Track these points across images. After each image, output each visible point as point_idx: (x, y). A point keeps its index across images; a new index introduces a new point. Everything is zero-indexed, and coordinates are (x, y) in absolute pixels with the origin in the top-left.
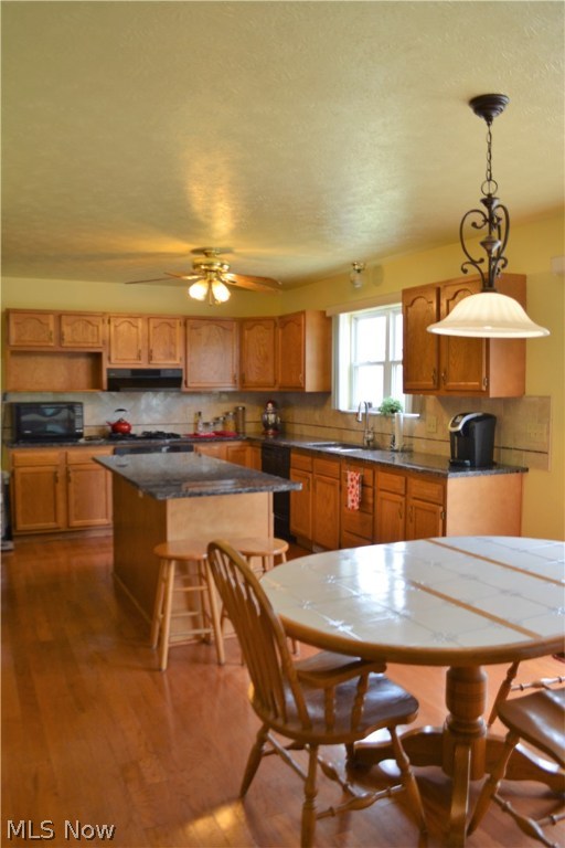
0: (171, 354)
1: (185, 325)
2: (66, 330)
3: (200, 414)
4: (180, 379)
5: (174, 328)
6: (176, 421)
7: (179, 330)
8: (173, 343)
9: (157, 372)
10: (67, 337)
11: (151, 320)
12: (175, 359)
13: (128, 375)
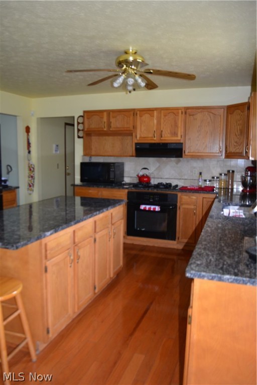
0: (175, 133)
1: (186, 113)
2: (112, 120)
3: (201, 174)
4: (181, 150)
5: (178, 116)
6: (186, 178)
7: (181, 118)
8: (176, 125)
9: (165, 145)
10: (112, 125)
11: (162, 111)
12: (177, 136)
13: (148, 147)
